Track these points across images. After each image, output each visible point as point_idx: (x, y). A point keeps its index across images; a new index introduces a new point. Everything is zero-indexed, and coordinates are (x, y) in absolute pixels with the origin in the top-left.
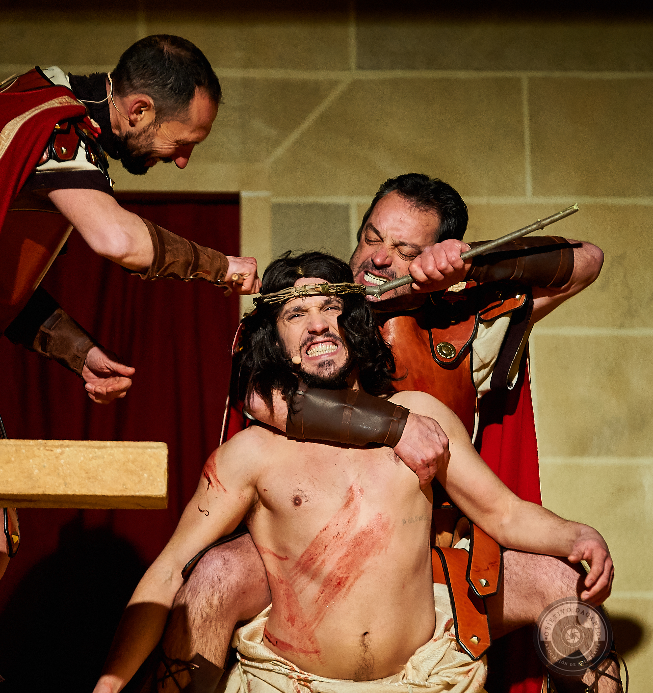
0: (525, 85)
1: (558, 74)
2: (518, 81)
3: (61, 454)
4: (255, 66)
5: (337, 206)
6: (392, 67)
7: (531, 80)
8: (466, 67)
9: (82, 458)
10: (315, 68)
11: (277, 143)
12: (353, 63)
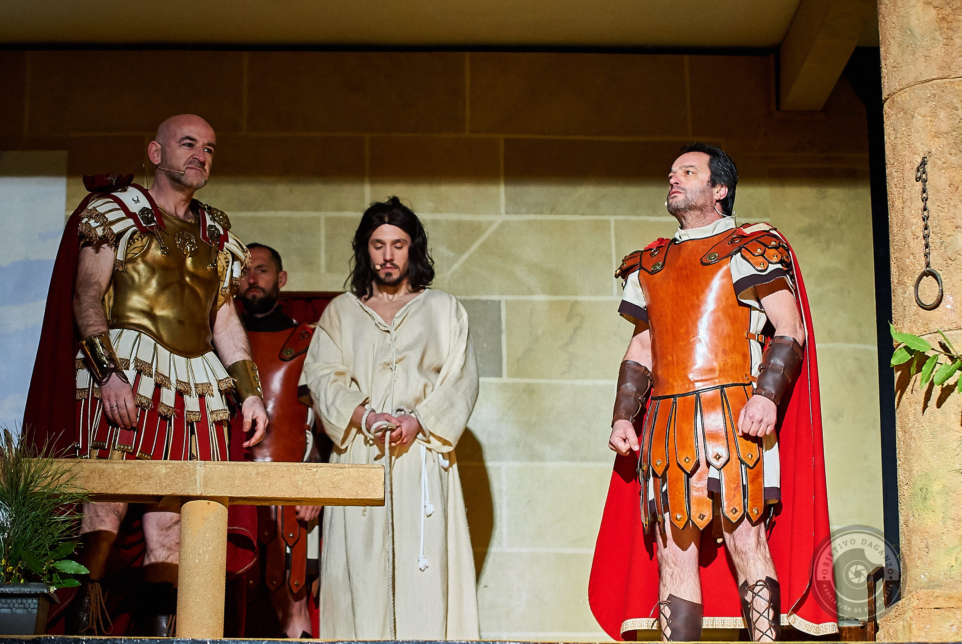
0: (612, 225)
1: (633, 218)
2: (608, 222)
3: (316, 472)
4: (440, 212)
5: (493, 302)
6: (528, 212)
7: (616, 222)
8: (575, 213)
9: (330, 475)
10: (478, 213)
11: (454, 261)
12: (503, 210)
